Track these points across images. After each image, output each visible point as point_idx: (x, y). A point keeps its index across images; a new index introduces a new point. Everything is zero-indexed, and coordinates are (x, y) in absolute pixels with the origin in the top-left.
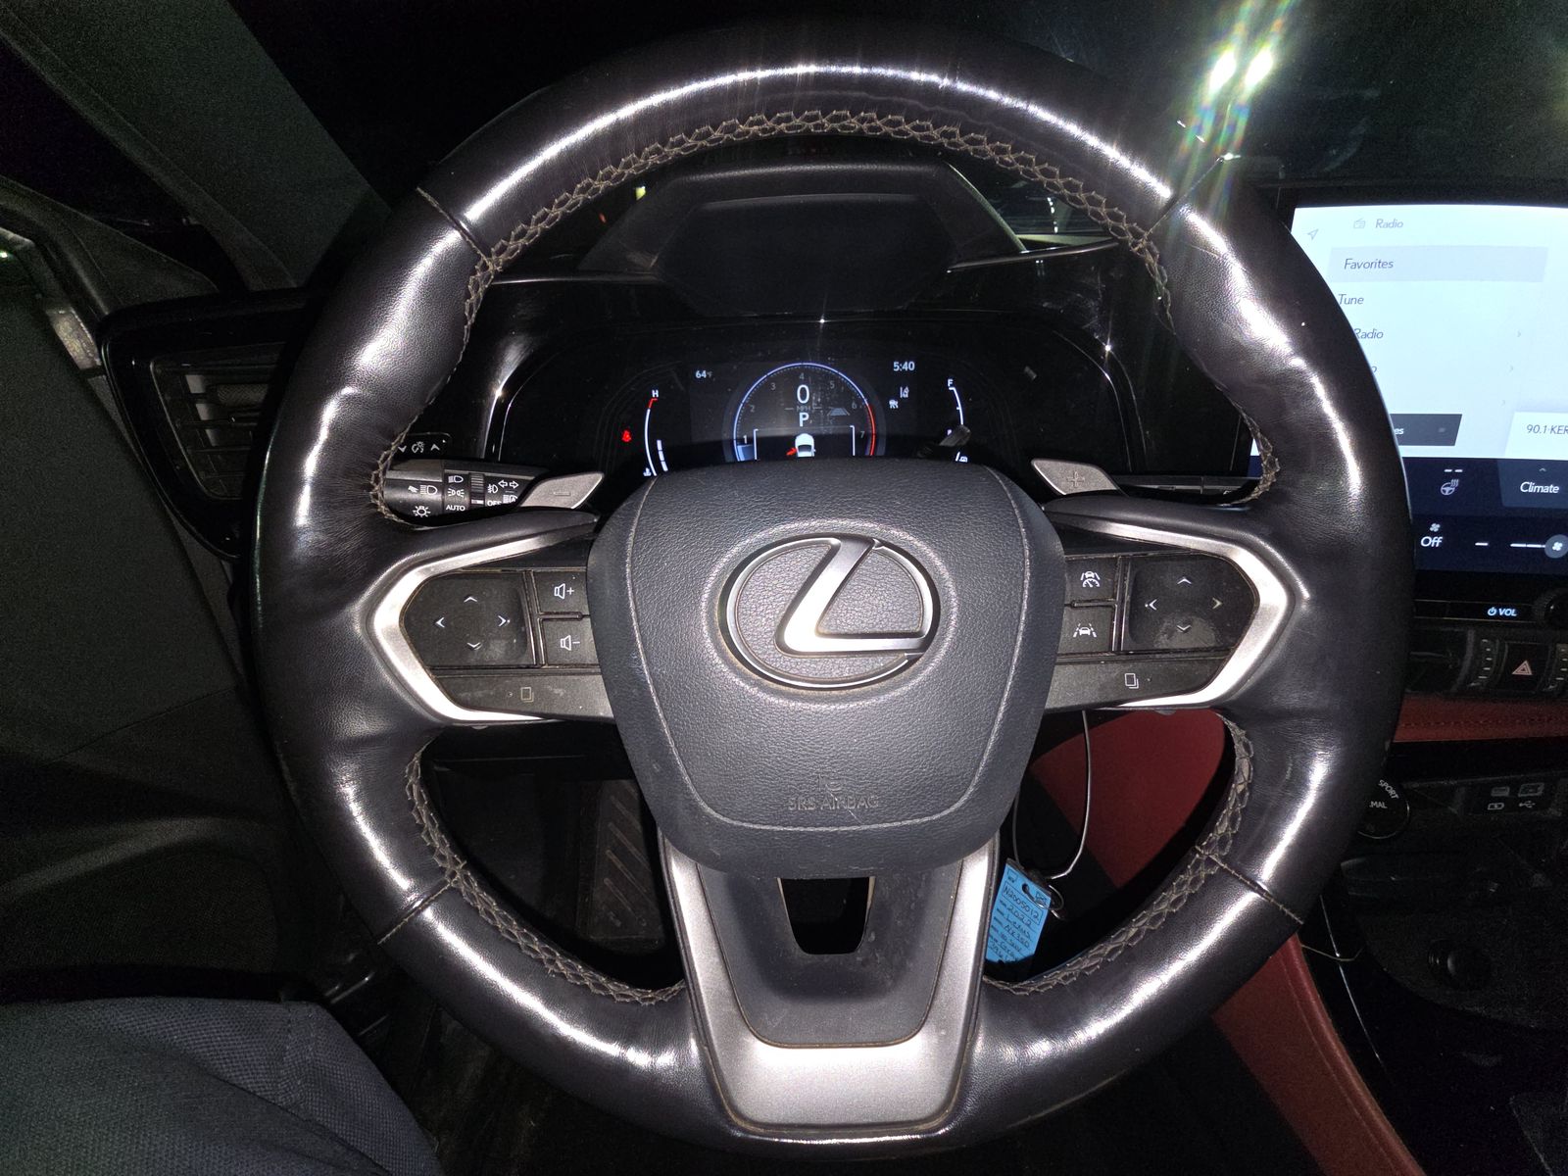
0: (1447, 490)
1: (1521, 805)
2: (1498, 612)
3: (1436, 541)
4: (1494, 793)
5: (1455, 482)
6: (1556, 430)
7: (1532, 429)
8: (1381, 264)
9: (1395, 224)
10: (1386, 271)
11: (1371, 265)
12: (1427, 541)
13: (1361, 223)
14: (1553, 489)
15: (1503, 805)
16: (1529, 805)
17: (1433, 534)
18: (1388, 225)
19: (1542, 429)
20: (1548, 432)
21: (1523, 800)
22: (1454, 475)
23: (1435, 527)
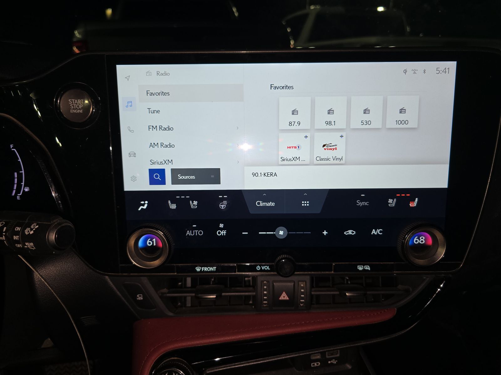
0: (223, 206)
1: (329, 362)
2: (261, 268)
3: (223, 233)
4: (313, 358)
5: (225, 202)
6: (266, 174)
7: (254, 175)
8: (164, 94)
9: (166, 74)
10: (167, 97)
11: (159, 94)
12: (219, 233)
13: (149, 73)
14: (272, 204)
15: (319, 363)
16: (334, 361)
17: (221, 229)
18: (162, 74)
19: (259, 175)
20: (263, 176)
21: (330, 360)
22: (223, 199)
23: (221, 226)
